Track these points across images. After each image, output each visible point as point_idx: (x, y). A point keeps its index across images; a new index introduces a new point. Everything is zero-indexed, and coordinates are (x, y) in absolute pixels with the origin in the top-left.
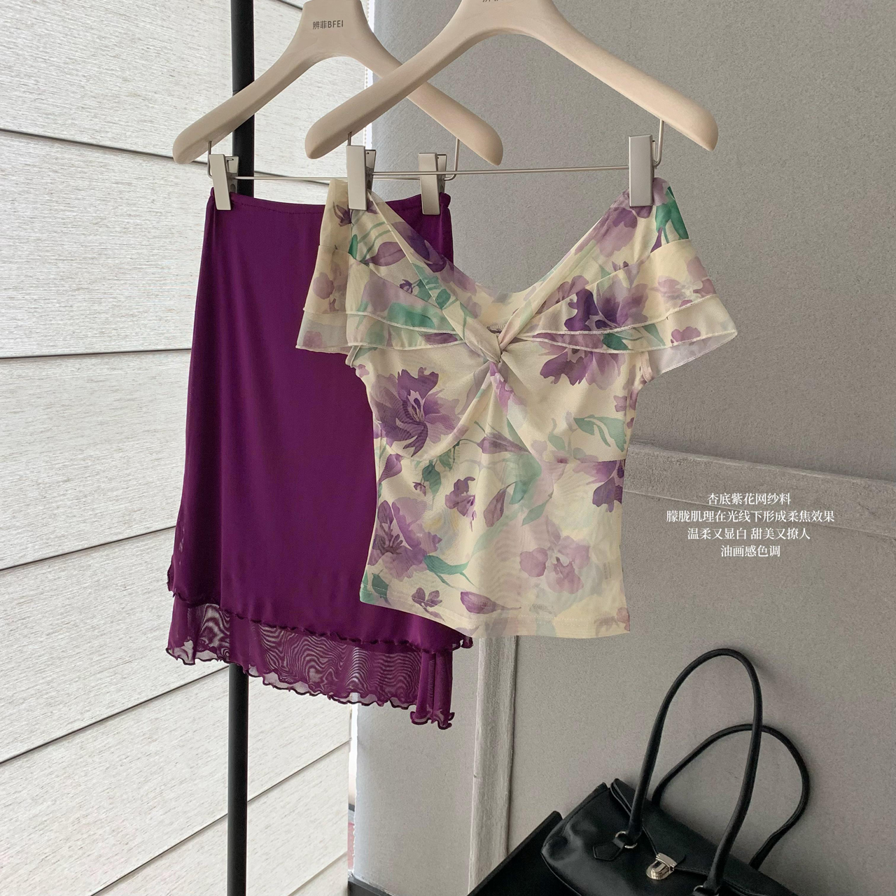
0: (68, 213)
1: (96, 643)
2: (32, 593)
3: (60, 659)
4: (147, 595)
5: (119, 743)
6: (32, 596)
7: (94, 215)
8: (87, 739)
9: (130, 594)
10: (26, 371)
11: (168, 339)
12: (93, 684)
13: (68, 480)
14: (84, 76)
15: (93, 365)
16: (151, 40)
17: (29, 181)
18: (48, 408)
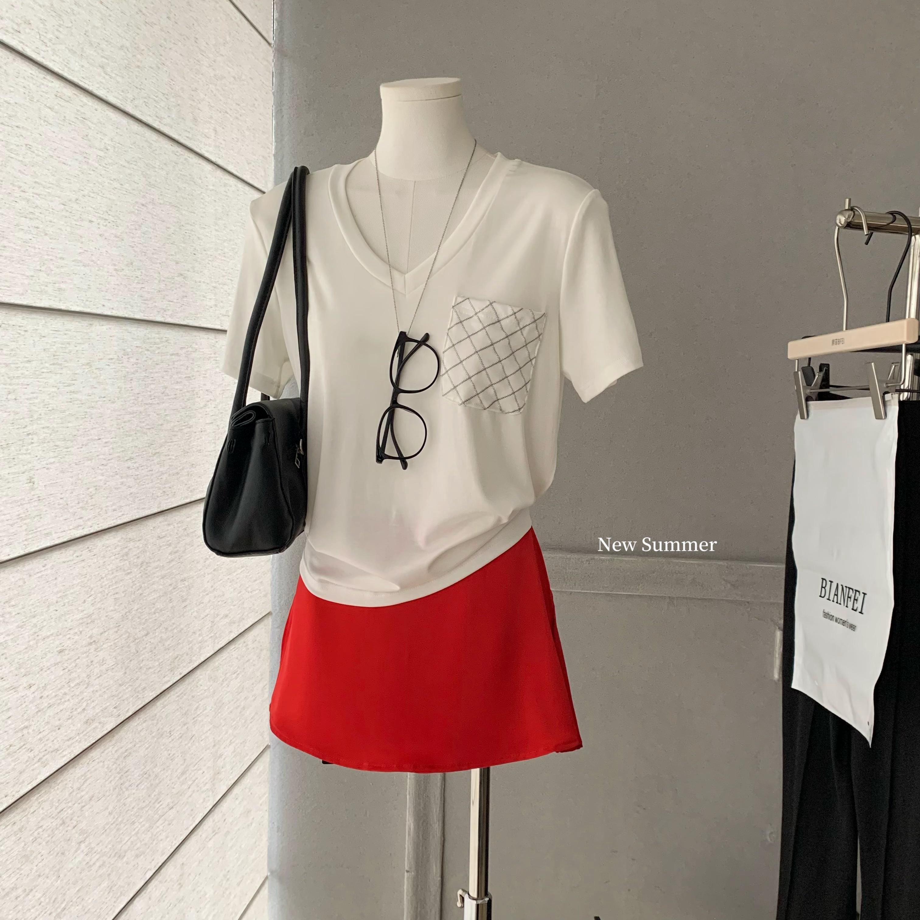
0: (153, 386)
1: (157, 790)
2: (130, 746)
3: (142, 808)
4: (181, 740)
5: (167, 891)
6: (131, 748)
7: (163, 385)
8: (153, 889)
9: (173, 740)
10: (133, 534)
11: (191, 491)
12: (155, 833)
13: (147, 635)
14: (160, 264)
15: (160, 522)
16: (187, 225)
17: (137, 361)
18: (141, 567)
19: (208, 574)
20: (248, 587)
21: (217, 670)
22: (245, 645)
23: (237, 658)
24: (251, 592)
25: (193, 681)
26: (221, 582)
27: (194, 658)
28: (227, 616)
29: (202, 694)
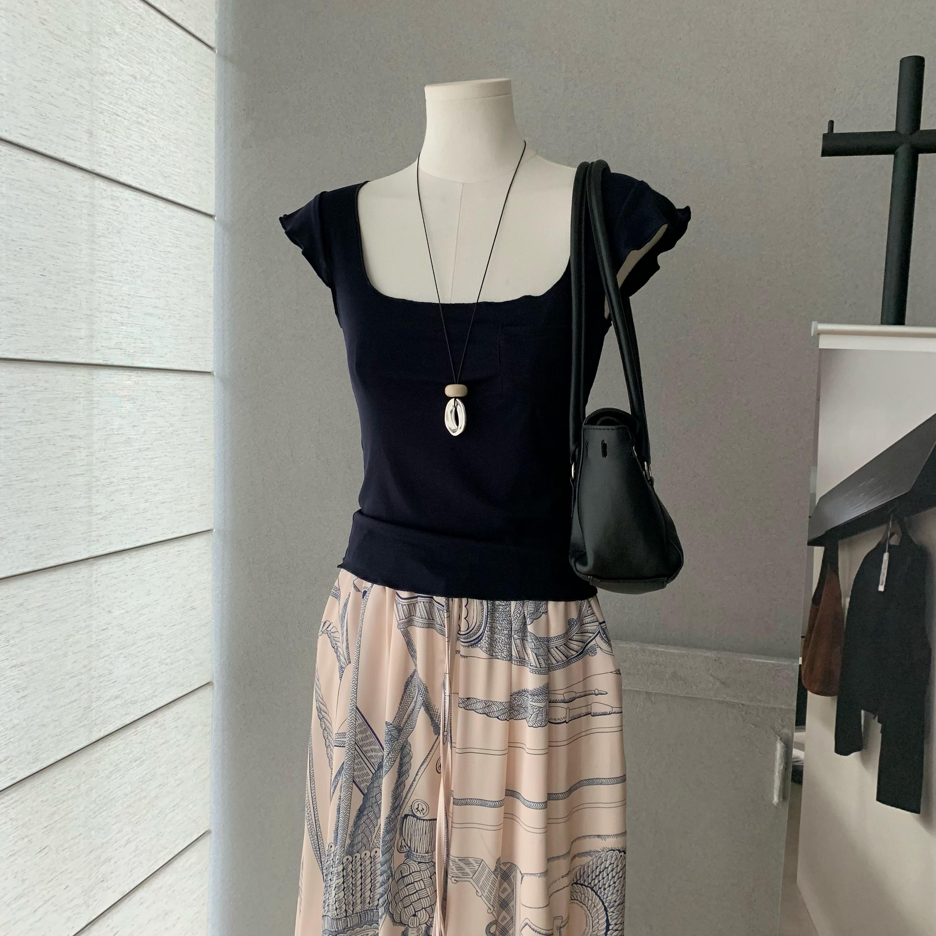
19: (75, 653)
20: (164, 659)
21: (99, 763)
22: (157, 725)
23: (141, 743)
24: (172, 664)
25: (42, 783)
26: (106, 658)
27: (45, 756)
28: (117, 697)
29: (63, 795)
